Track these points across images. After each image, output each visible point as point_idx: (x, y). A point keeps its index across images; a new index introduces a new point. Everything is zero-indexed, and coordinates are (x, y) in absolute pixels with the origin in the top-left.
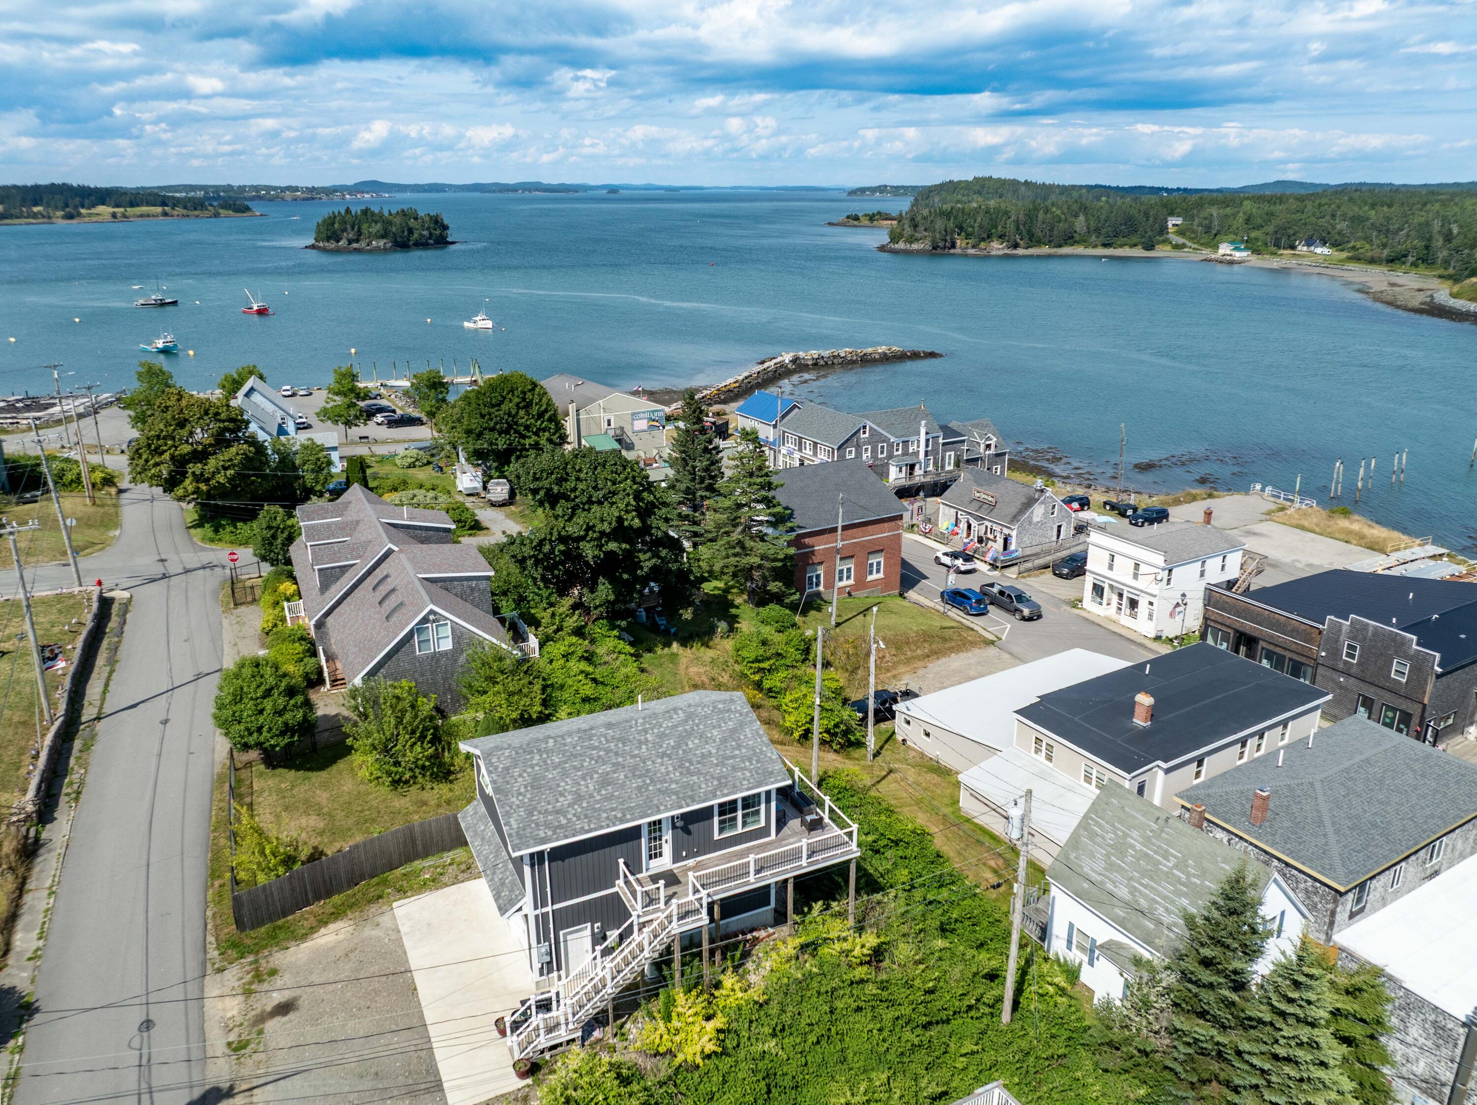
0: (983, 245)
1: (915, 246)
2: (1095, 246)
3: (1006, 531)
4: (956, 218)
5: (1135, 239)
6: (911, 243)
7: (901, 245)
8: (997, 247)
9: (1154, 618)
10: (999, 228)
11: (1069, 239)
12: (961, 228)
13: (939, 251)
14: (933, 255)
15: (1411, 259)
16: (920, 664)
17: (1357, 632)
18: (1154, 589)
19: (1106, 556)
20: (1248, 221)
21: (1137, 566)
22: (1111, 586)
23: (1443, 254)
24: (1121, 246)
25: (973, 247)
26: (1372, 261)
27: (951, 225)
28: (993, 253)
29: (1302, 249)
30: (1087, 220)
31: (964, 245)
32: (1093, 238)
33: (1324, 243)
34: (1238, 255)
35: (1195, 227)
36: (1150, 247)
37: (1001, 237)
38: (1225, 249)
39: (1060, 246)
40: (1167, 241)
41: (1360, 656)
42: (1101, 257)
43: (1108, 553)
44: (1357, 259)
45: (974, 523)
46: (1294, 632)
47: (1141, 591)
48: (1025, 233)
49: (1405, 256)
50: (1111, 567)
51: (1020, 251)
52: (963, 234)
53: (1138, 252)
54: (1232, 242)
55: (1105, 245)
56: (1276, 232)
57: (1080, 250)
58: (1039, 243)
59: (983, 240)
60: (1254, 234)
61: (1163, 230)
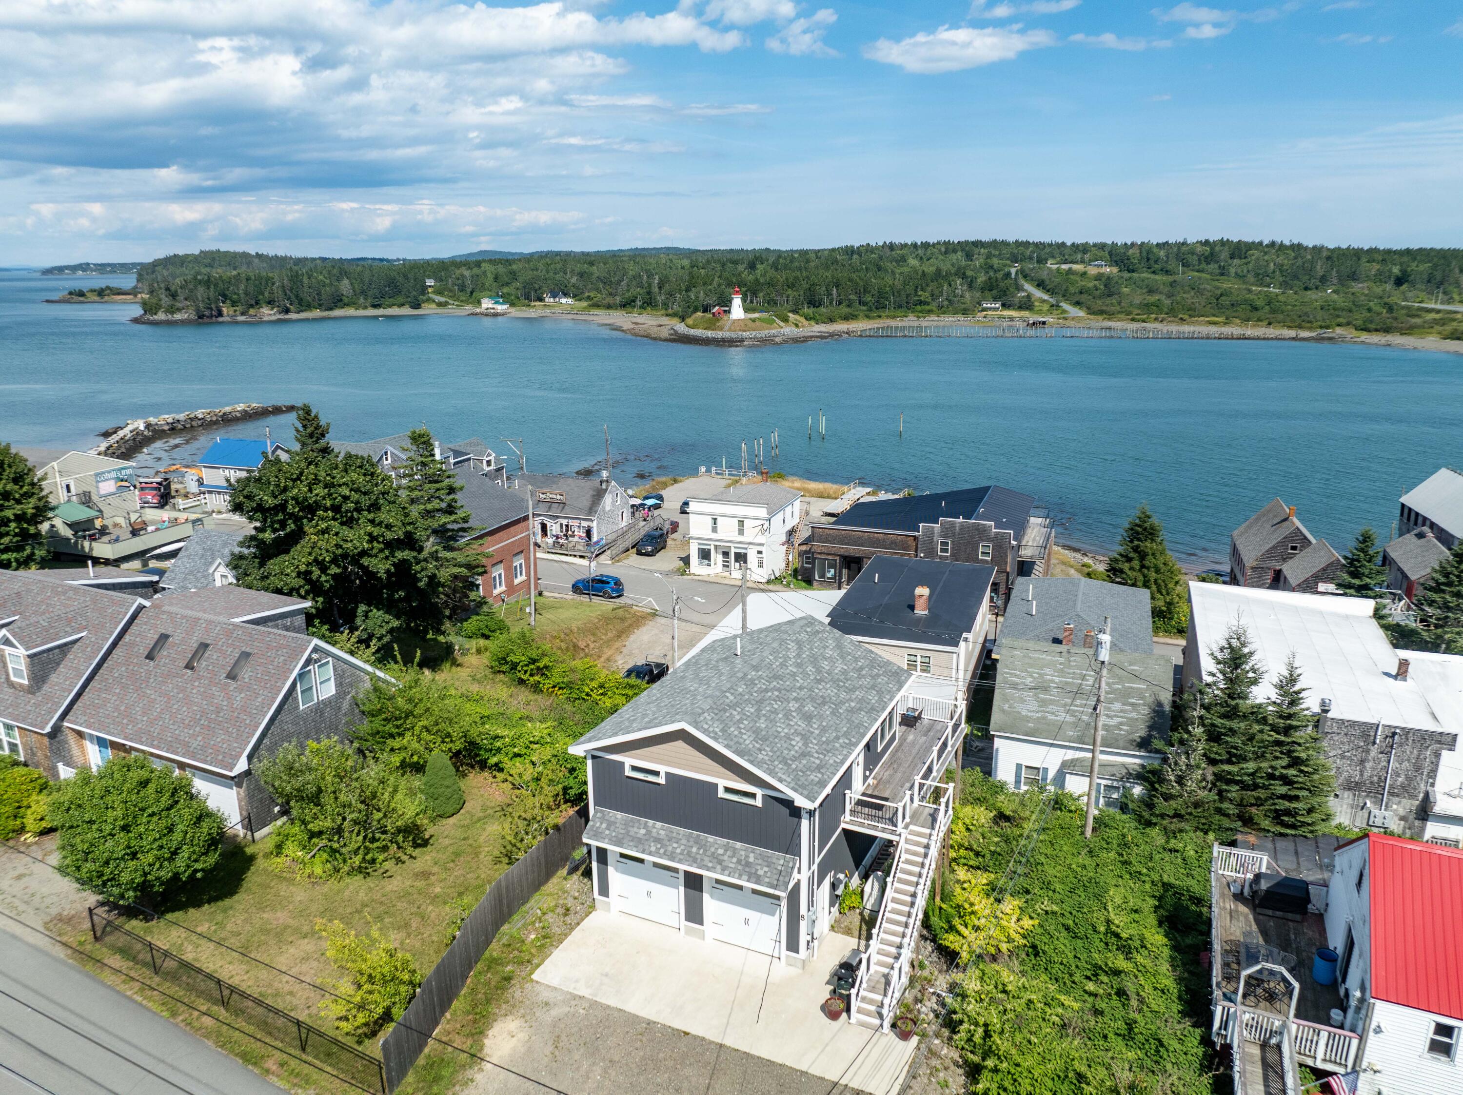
0: (252, 311)
1: (178, 316)
2: (365, 308)
3: (585, 524)
5: (401, 299)
6: (172, 313)
7: (161, 316)
8: (267, 313)
9: (764, 565)
10: (267, 294)
11: (338, 302)
12: (225, 296)
13: (206, 320)
14: (200, 324)
15: (639, 303)
16: (618, 644)
17: (947, 531)
18: (761, 539)
19: (709, 520)
20: (496, 279)
21: (741, 523)
22: (716, 546)
23: (660, 299)
24: (390, 306)
25: (242, 314)
26: (609, 307)
27: (212, 293)
28: (266, 319)
29: (549, 300)
30: (352, 284)
31: (231, 313)
32: (362, 300)
33: (566, 295)
34: (500, 308)
35: (450, 286)
36: (416, 306)
37: (270, 303)
38: (487, 304)
39: (331, 309)
40: (429, 300)
41: (952, 549)
42: (376, 317)
44: (597, 306)
45: (549, 523)
46: (893, 544)
48: (293, 297)
49: (634, 301)
50: (715, 530)
51: (293, 316)
52: (228, 301)
53: (406, 311)
54: (490, 297)
55: (375, 306)
56: (524, 287)
57: (351, 312)
58: (309, 307)
59: (252, 306)
60: (506, 290)
61: (424, 289)
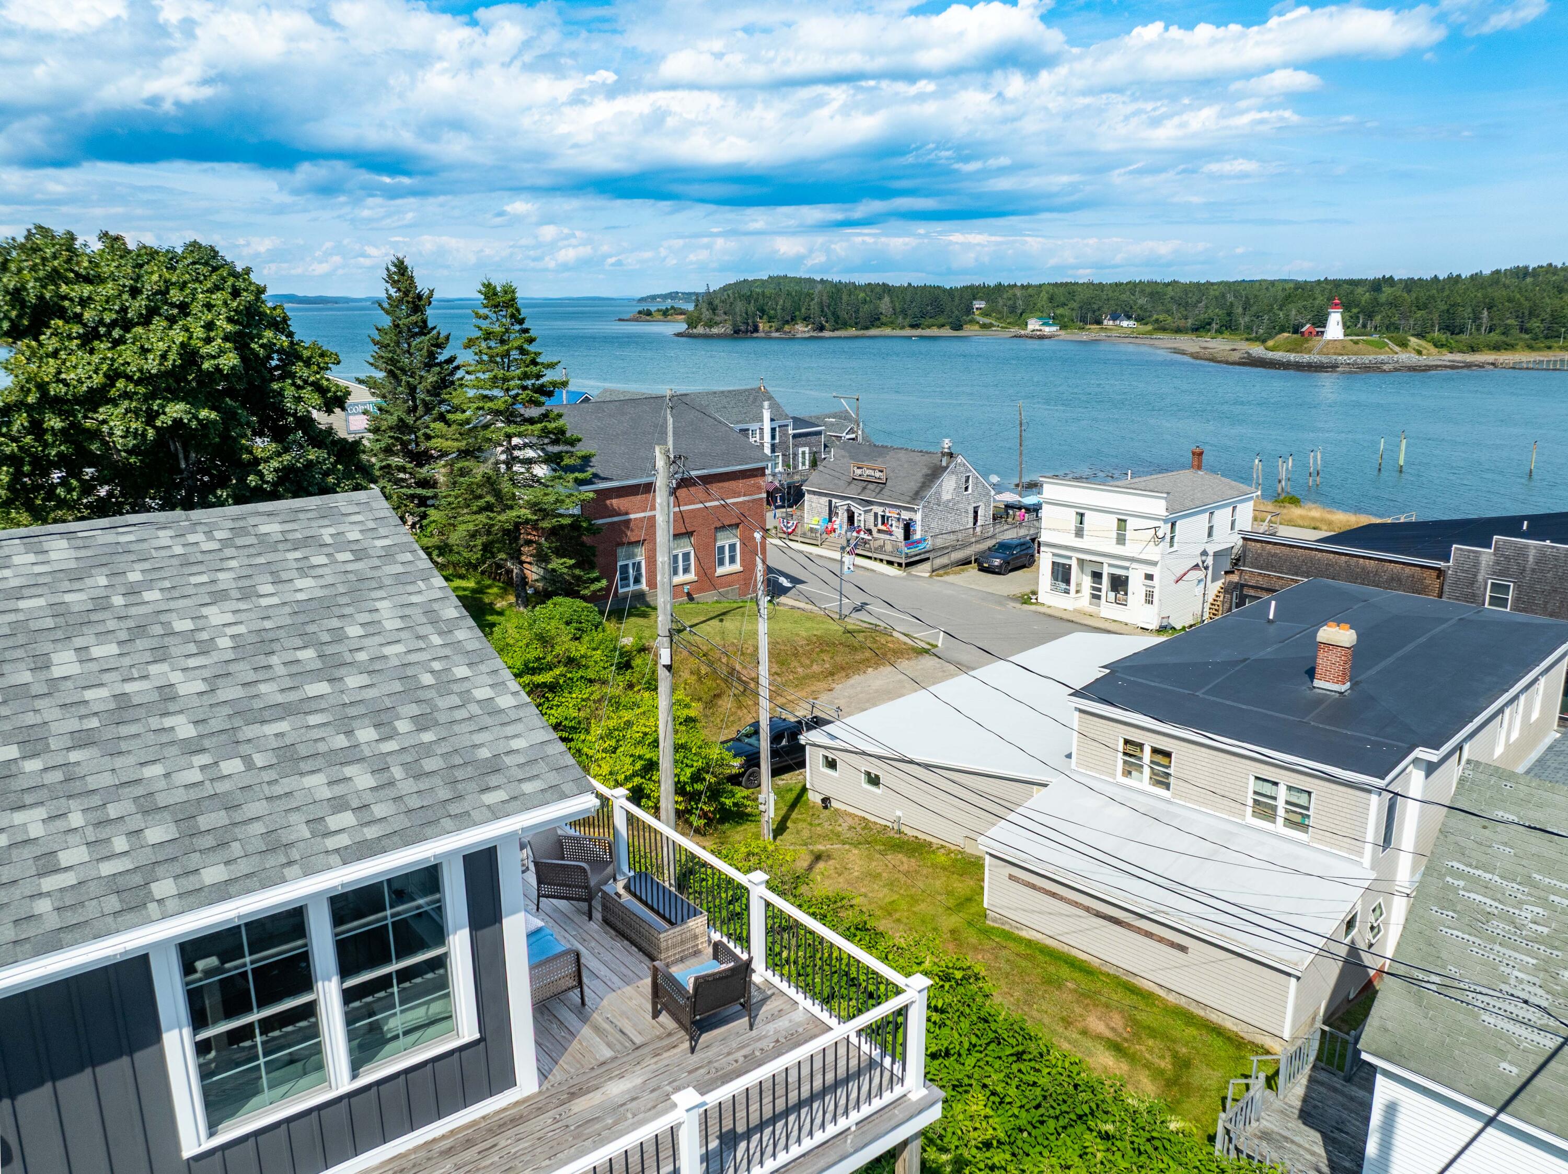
0: (787, 328)
1: (715, 330)
2: (903, 328)
3: (906, 515)
4: (756, 300)
5: (942, 320)
6: (711, 327)
7: (700, 330)
8: (801, 329)
9: (1156, 600)
10: (803, 310)
11: (875, 320)
12: (763, 311)
13: (741, 335)
14: (736, 338)
15: (1215, 326)
16: (822, 685)
17: (1506, 564)
18: (1153, 552)
19: (1071, 517)
20: (1051, 299)
21: (1122, 522)
22: (1081, 562)
23: (1243, 321)
24: (929, 327)
25: (777, 330)
26: (1178, 331)
27: (752, 308)
28: (799, 335)
29: (1108, 323)
30: (892, 302)
31: (767, 329)
32: (900, 320)
33: (1129, 318)
34: (1047, 330)
35: (1000, 307)
36: (958, 327)
37: (806, 319)
38: (1033, 325)
39: (867, 328)
40: (972, 321)
41: (1517, 599)
42: (910, 337)
43: (1072, 512)
44: (1164, 329)
45: (858, 510)
47: (1133, 560)
48: (829, 315)
49: (1209, 324)
50: (1079, 533)
51: (826, 334)
52: (765, 317)
53: (947, 332)
54: (1040, 318)
55: (913, 326)
56: (1081, 308)
57: (888, 331)
58: (845, 325)
59: (787, 322)
60: (1059, 311)
61: (969, 310)
